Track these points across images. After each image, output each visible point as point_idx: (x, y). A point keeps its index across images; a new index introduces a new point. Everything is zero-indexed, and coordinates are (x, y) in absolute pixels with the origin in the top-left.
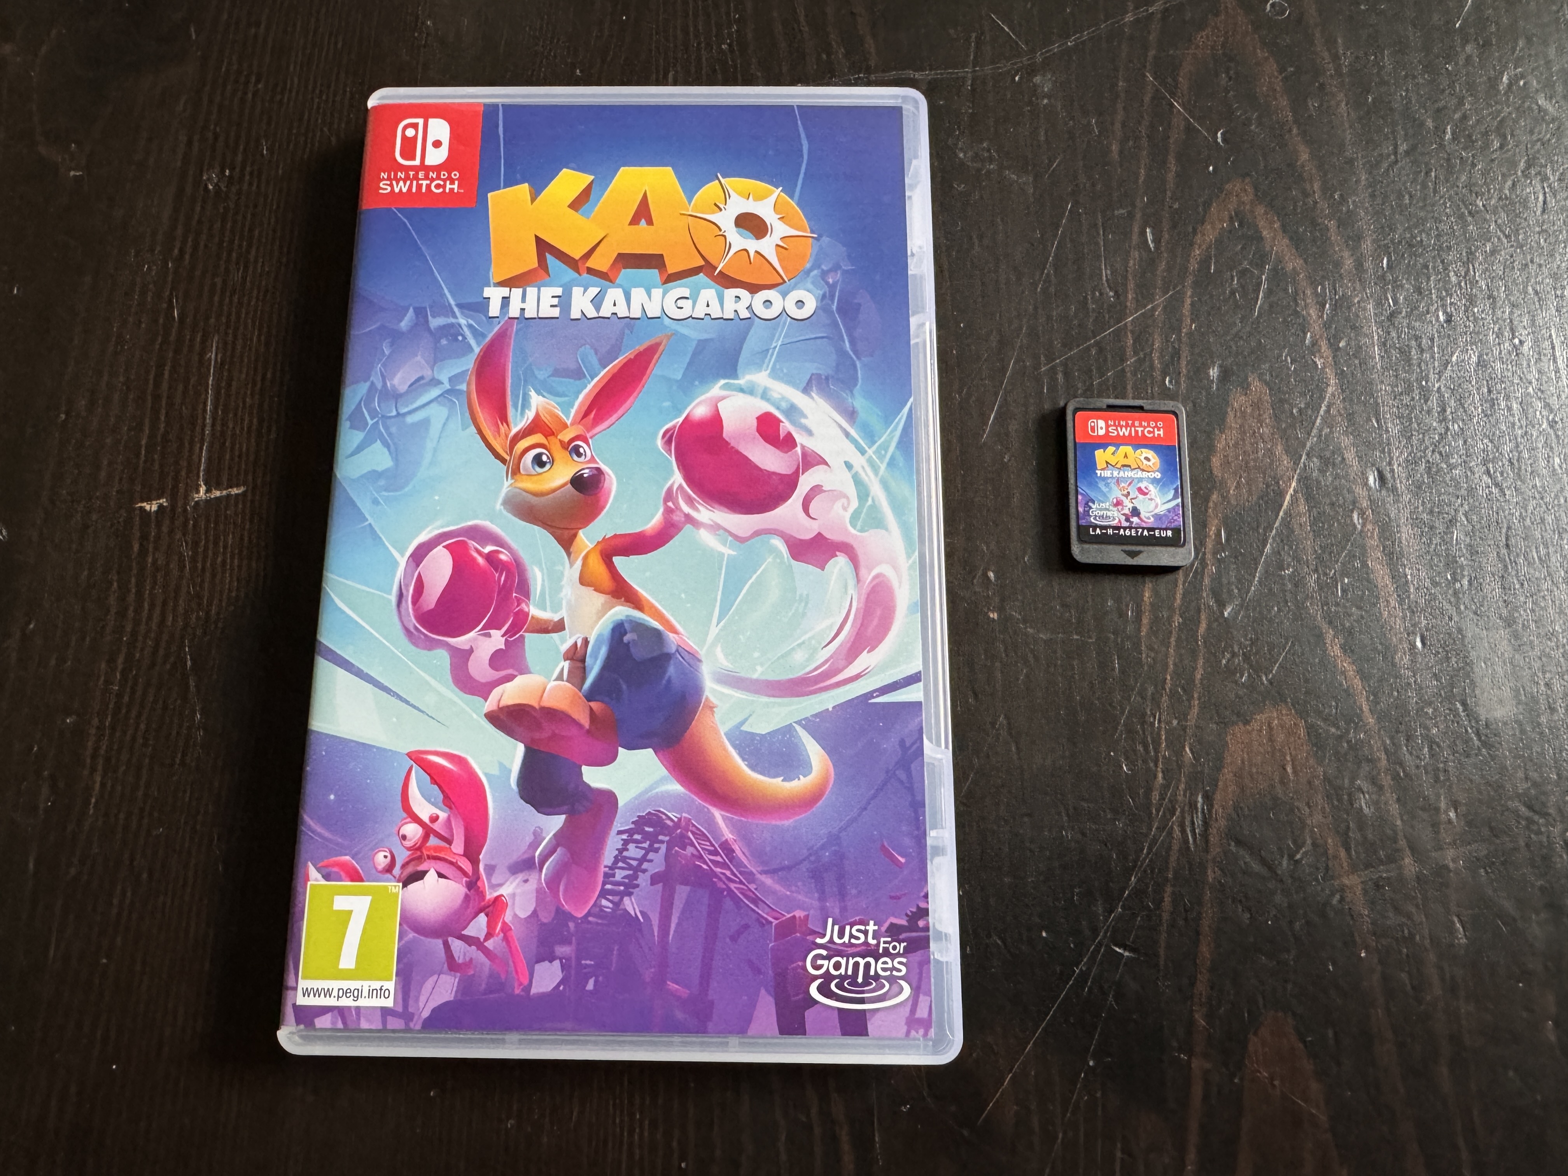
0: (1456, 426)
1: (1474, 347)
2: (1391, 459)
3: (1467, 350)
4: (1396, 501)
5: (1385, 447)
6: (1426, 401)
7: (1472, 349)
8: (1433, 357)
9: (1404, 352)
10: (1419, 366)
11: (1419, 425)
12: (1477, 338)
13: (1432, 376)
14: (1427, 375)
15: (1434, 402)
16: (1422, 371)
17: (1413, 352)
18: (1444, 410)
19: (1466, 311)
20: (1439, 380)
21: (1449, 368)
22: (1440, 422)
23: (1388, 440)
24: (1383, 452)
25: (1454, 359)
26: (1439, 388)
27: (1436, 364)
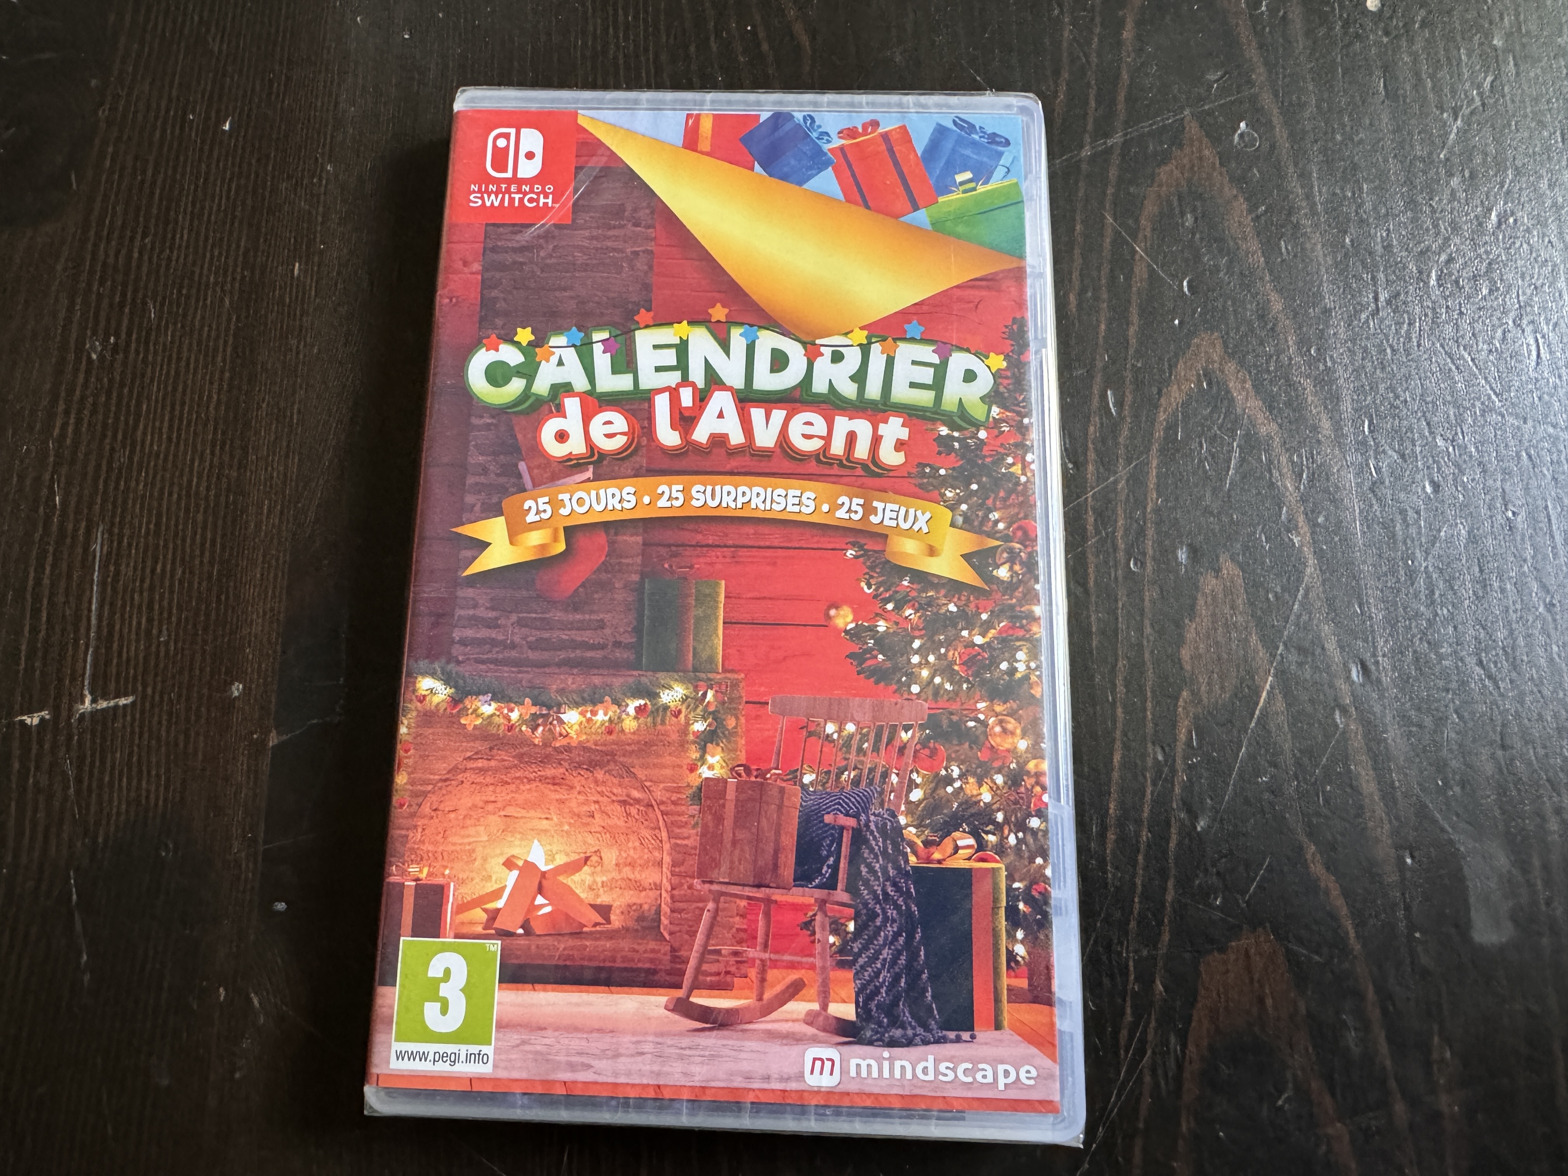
0: (1445, 611)
1: (1464, 521)
2: (1375, 648)
3: (1456, 524)
4: (1381, 697)
5: (1369, 637)
6: (1412, 584)
7: (1461, 523)
8: (1419, 533)
9: (1388, 526)
10: (1405, 543)
11: (1405, 609)
13: (1418, 554)
14: (1413, 553)
15: (1421, 582)
16: (1407, 549)
17: (1398, 528)
18: (1432, 592)
19: (1455, 480)
20: (1426, 559)
21: (1437, 544)
22: (1427, 606)
23: (1371, 626)
24: (1366, 640)
25: (1443, 534)
26: (1426, 567)
27: (1423, 540)
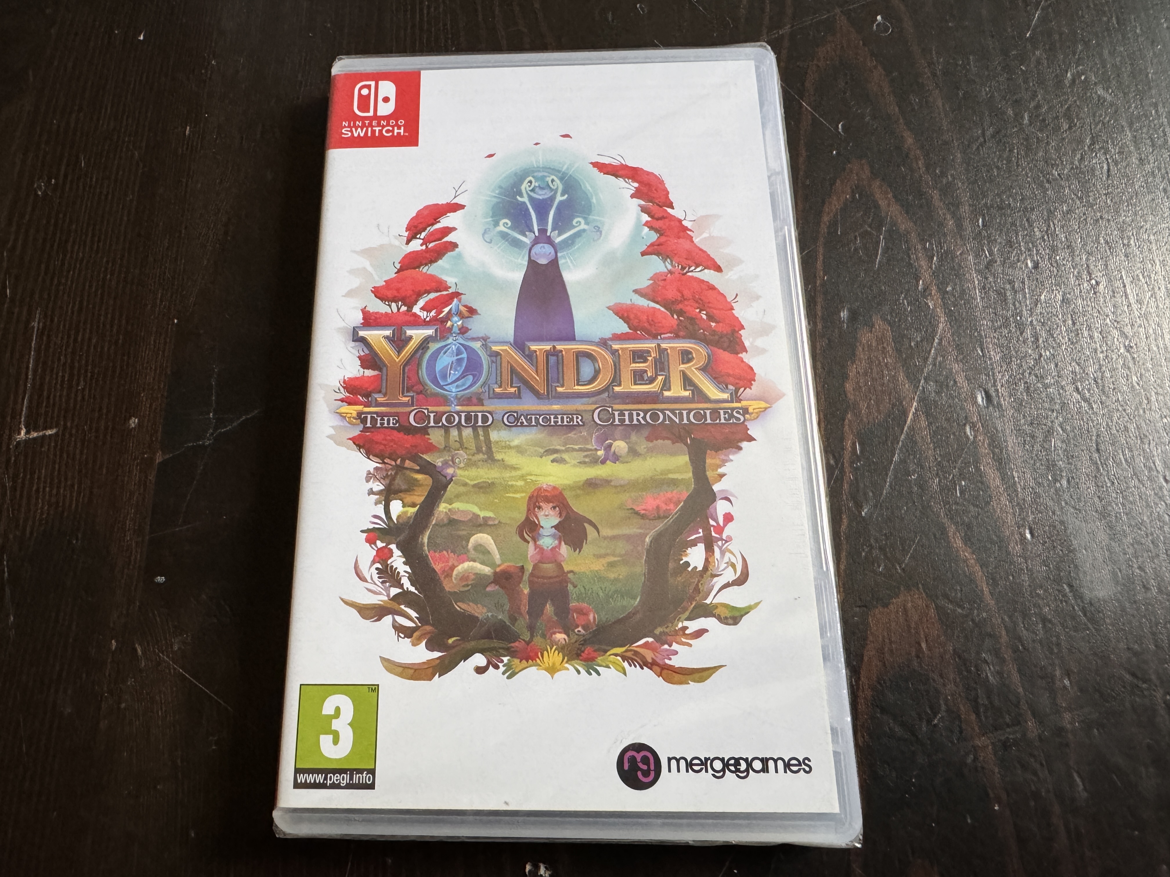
0: (1048, 353)
1: (1058, 288)
2: (995, 381)
3: (1053, 290)
4: (1001, 416)
5: (989, 372)
6: (1021, 333)
7: (1057, 290)
8: (1025, 297)
9: (1001, 294)
10: (1014, 305)
11: (1016, 352)
12: (1060, 282)
13: (1025, 313)
14: (1021, 312)
15: (1028, 333)
16: (1016, 309)
17: (1008, 293)
18: (1037, 340)
19: (1050, 258)
20: (1031, 315)
21: (1039, 305)
22: (1034, 349)
23: (992, 365)
24: (988, 375)
25: (1043, 297)
26: (1032, 322)
27: (1028, 302)
